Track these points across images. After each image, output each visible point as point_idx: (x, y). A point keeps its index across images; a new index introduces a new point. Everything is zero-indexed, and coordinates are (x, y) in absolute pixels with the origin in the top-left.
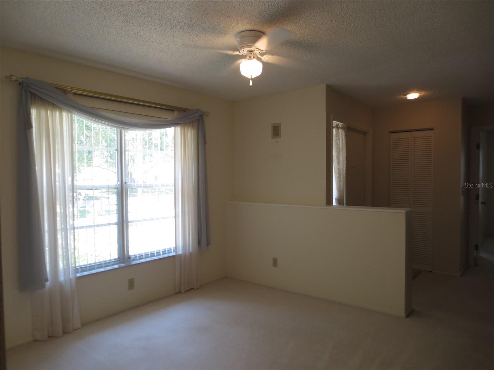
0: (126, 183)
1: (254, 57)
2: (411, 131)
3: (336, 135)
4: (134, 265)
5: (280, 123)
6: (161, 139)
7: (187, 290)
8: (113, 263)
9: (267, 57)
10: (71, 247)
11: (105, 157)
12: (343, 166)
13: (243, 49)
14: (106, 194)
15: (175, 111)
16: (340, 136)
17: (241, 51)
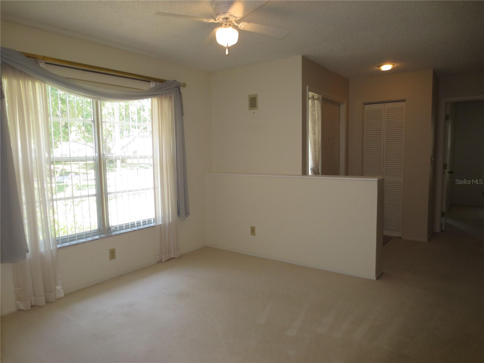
0: (103, 155)
1: (230, 25)
2: (384, 103)
3: (312, 106)
4: (114, 235)
5: (257, 95)
6: (138, 113)
7: (168, 259)
8: (92, 234)
9: (243, 24)
10: (50, 220)
11: (82, 132)
12: (319, 137)
13: (219, 17)
14: (84, 169)
15: (151, 82)
16: (316, 107)
17: (216, 20)
